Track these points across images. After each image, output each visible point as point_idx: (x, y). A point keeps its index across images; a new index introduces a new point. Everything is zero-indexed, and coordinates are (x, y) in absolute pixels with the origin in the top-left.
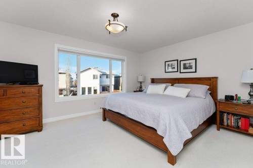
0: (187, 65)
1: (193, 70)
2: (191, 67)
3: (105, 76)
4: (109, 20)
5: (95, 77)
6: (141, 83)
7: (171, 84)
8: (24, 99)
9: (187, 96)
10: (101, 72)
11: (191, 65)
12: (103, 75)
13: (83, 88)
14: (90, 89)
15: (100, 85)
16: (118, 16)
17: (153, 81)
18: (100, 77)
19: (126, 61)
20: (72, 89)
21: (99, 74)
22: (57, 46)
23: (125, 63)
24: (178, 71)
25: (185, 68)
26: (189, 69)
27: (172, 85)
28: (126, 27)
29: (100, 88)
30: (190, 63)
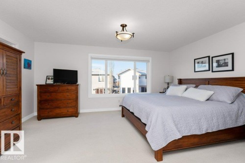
0: (222, 62)
1: (230, 68)
2: (226, 65)
3: (145, 77)
4: (117, 32)
5: (134, 78)
6: (168, 84)
7: (194, 86)
8: (68, 94)
9: (208, 100)
10: (140, 72)
11: (226, 61)
12: (142, 75)
13: (123, 88)
14: (129, 90)
15: (139, 86)
16: (126, 26)
17: (181, 82)
18: (140, 78)
19: (151, 61)
20: (115, 89)
21: (138, 74)
22: (90, 55)
23: (150, 64)
24: (209, 70)
25: (219, 66)
26: (224, 66)
27: (196, 87)
28: (133, 34)
29: (139, 89)
30: (225, 60)
